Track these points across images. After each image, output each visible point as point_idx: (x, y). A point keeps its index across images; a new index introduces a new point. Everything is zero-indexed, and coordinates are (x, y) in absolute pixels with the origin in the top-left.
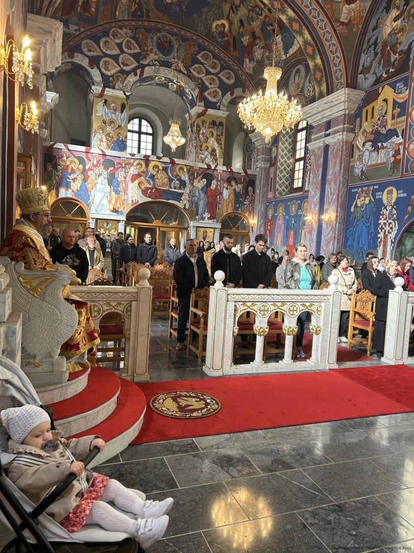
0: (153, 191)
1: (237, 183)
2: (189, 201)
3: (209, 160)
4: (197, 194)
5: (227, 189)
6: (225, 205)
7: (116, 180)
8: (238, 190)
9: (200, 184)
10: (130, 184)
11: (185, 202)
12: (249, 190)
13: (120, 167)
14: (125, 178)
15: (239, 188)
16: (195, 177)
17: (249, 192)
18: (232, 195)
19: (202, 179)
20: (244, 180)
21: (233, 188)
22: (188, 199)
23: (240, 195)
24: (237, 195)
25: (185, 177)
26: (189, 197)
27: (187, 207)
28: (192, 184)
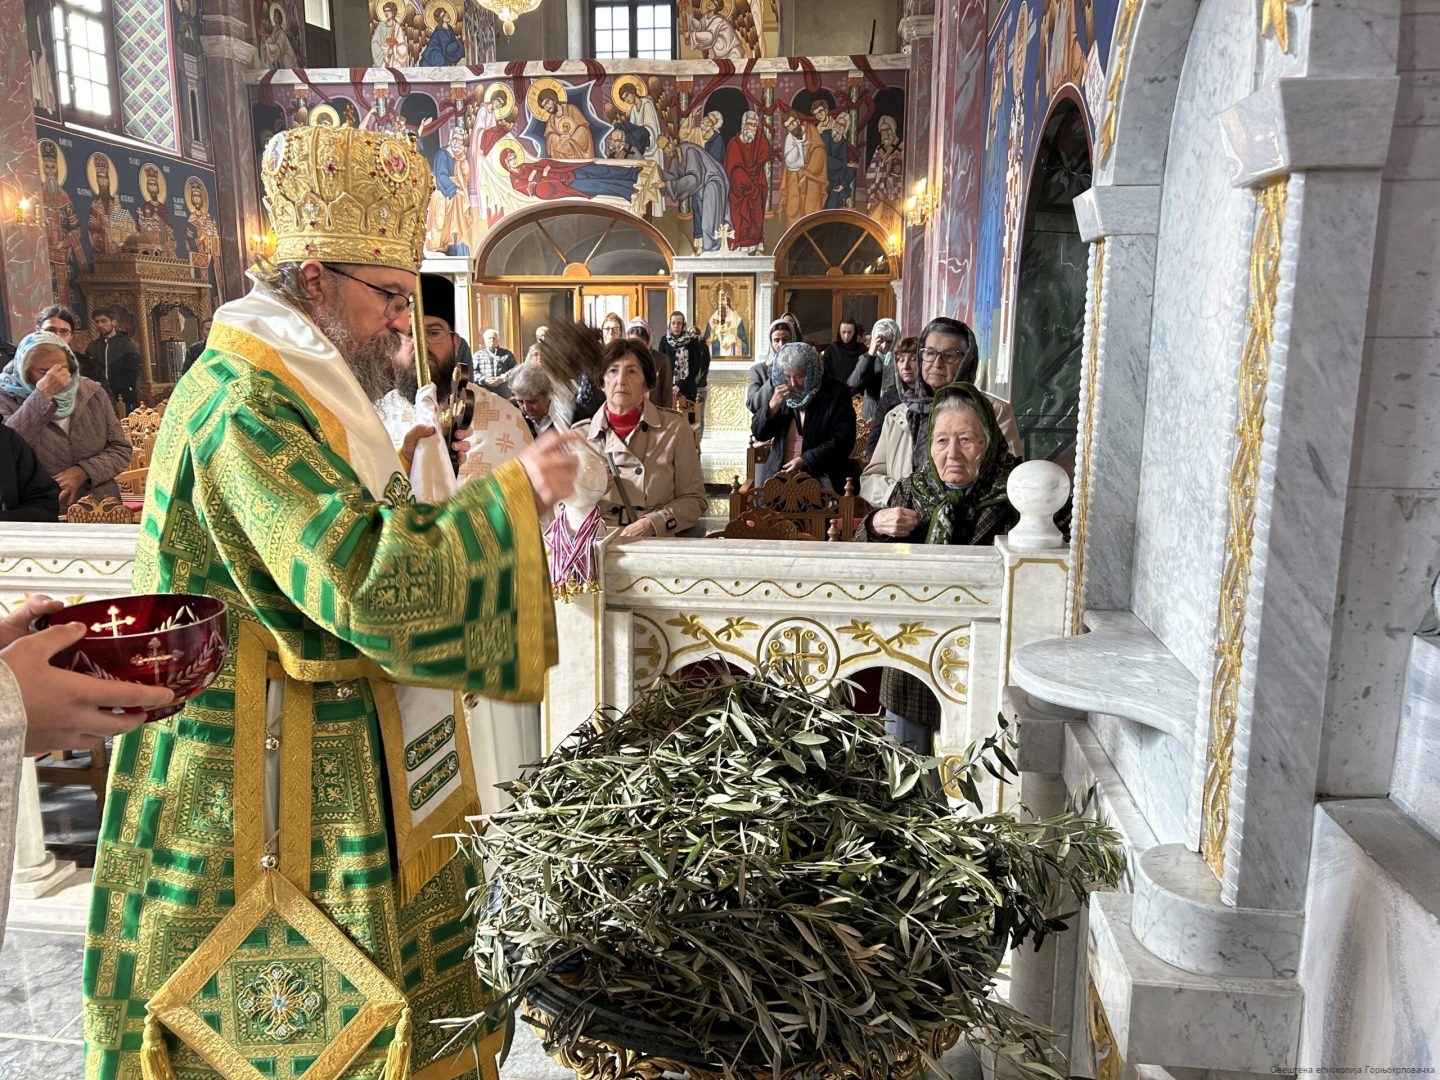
0: (545, 174)
1: (834, 111)
2: (664, 192)
3: (728, 45)
4: (692, 166)
5: (798, 135)
6: (794, 190)
7: (442, 155)
8: (838, 135)
9: (700, 130)
10: (480, 161)
11: (649, 197)
12: (882, 126)
13: (450, 115)
14: (467, 144)
15: (842, 126)
16: (684, 107)
17: (884, 136)
18: (820, 156)
19: (706, 115)
20: (862, 95)
21: (821, 128)
22: (662, 185)
23: (850, 148)
24: (836, 153)
25: (646, 116)
26: (663, 179)
27: (658, 212)
28: (674, 135)
